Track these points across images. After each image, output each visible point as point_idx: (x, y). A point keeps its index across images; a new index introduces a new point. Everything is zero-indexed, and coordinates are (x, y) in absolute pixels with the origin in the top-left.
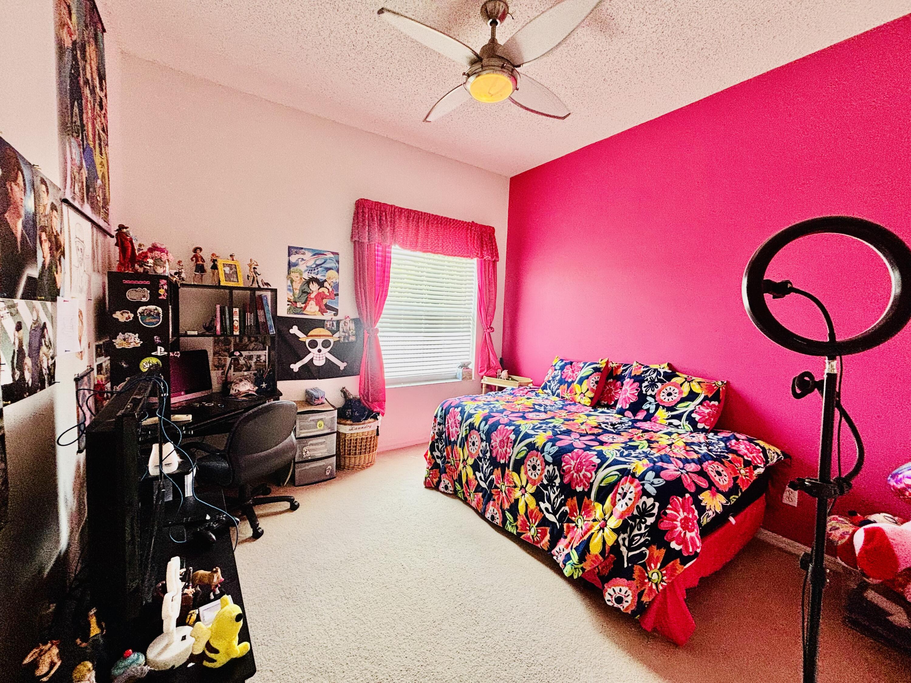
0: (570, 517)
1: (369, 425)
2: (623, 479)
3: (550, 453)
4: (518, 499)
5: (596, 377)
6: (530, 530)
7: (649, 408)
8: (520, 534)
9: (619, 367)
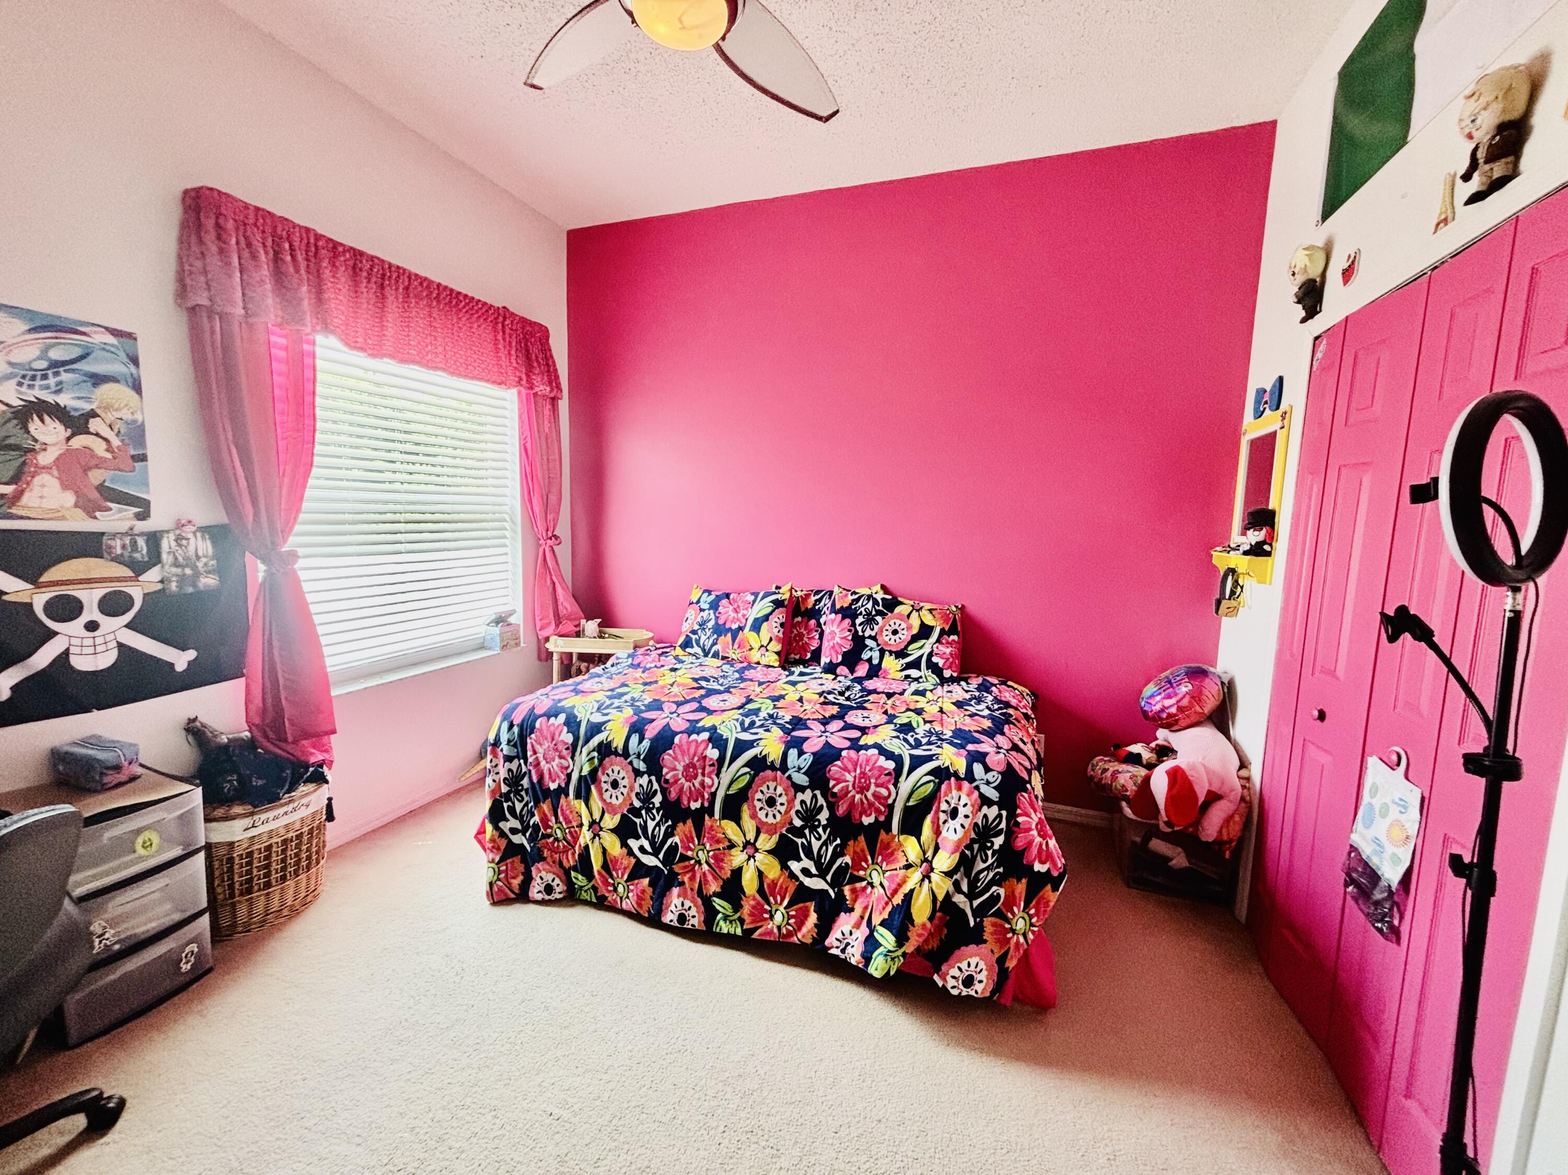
0: (855, 873)
1: (304, 801)
2: (944, 787)
3: (800, 769)
4: (740, 869)
5: (779, 617)
6: (772, 917)
7: (871, 657)
8: (748, 933)
9: (808, 596)
